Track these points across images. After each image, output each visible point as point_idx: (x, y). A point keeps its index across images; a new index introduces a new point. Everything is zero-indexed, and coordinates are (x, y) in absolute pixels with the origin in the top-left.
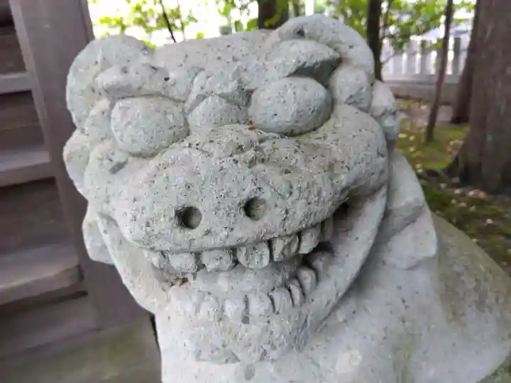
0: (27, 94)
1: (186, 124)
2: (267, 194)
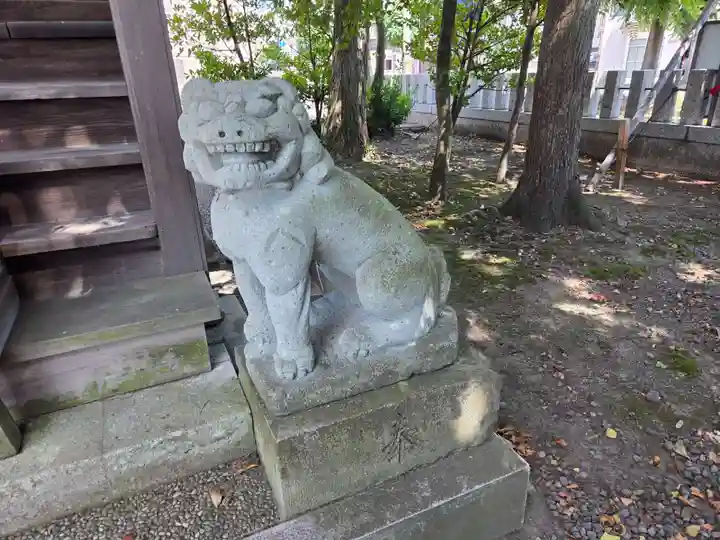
2: (244, 130)
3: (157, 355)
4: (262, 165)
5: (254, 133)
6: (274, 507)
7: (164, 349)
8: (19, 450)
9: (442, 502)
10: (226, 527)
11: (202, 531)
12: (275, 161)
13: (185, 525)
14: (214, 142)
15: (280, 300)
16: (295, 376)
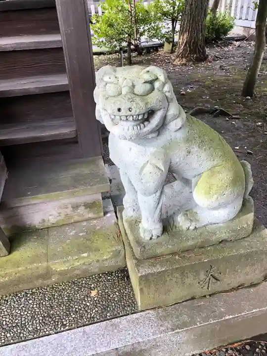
0: (61, 48)
1: (121, 92)
2: (132, 107)
3: (76, 207)
4: (142, 125)
5: (139, 108)
6: (134, 303)
7: (80, 204)
8: (10, 252)
9: (231, 317)
10: (109, 309)
11: (97, 309)
12: (149, 122)
13: (88, 304)
14: (114, 114)
15: (146, 199)
16: (151, 239)
